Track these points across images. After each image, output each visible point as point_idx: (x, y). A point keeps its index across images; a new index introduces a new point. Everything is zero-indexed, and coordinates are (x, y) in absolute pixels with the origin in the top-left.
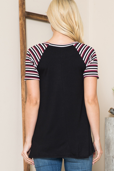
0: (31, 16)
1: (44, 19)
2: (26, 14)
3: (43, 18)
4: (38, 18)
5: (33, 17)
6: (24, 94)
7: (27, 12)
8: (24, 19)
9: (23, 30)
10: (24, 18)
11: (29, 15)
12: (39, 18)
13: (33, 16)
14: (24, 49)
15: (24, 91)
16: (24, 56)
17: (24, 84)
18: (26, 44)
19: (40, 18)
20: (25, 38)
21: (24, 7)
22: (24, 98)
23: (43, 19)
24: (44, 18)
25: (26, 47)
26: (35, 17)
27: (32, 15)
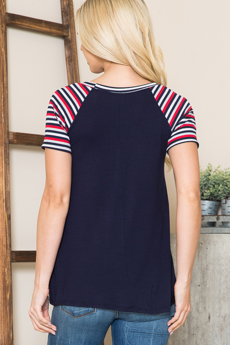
0: (19, 23)
1: (45, 29)
2: (8, 18)
3: (42, 26)
4: (32, 26)
5: (23, 25)
6: (3, 185)
7: (10, 14)
8: (4, 29)
9: (2, 52)
10: (2, 26)
11: (14, 20)
12: (35, 27)
13: (22, 22)
14: (3, 92)
15: (3, 179)
16: (4, 106)
17: (2, 163)
18: (7, 82)
19: (38, 27)
20: (5, 68)
21: (4, 4)
22: (3, 192)
23: (42, 28)
24: (46, 27)
25: (7, 87)
26: (27, 24)
27: (20, 21)
